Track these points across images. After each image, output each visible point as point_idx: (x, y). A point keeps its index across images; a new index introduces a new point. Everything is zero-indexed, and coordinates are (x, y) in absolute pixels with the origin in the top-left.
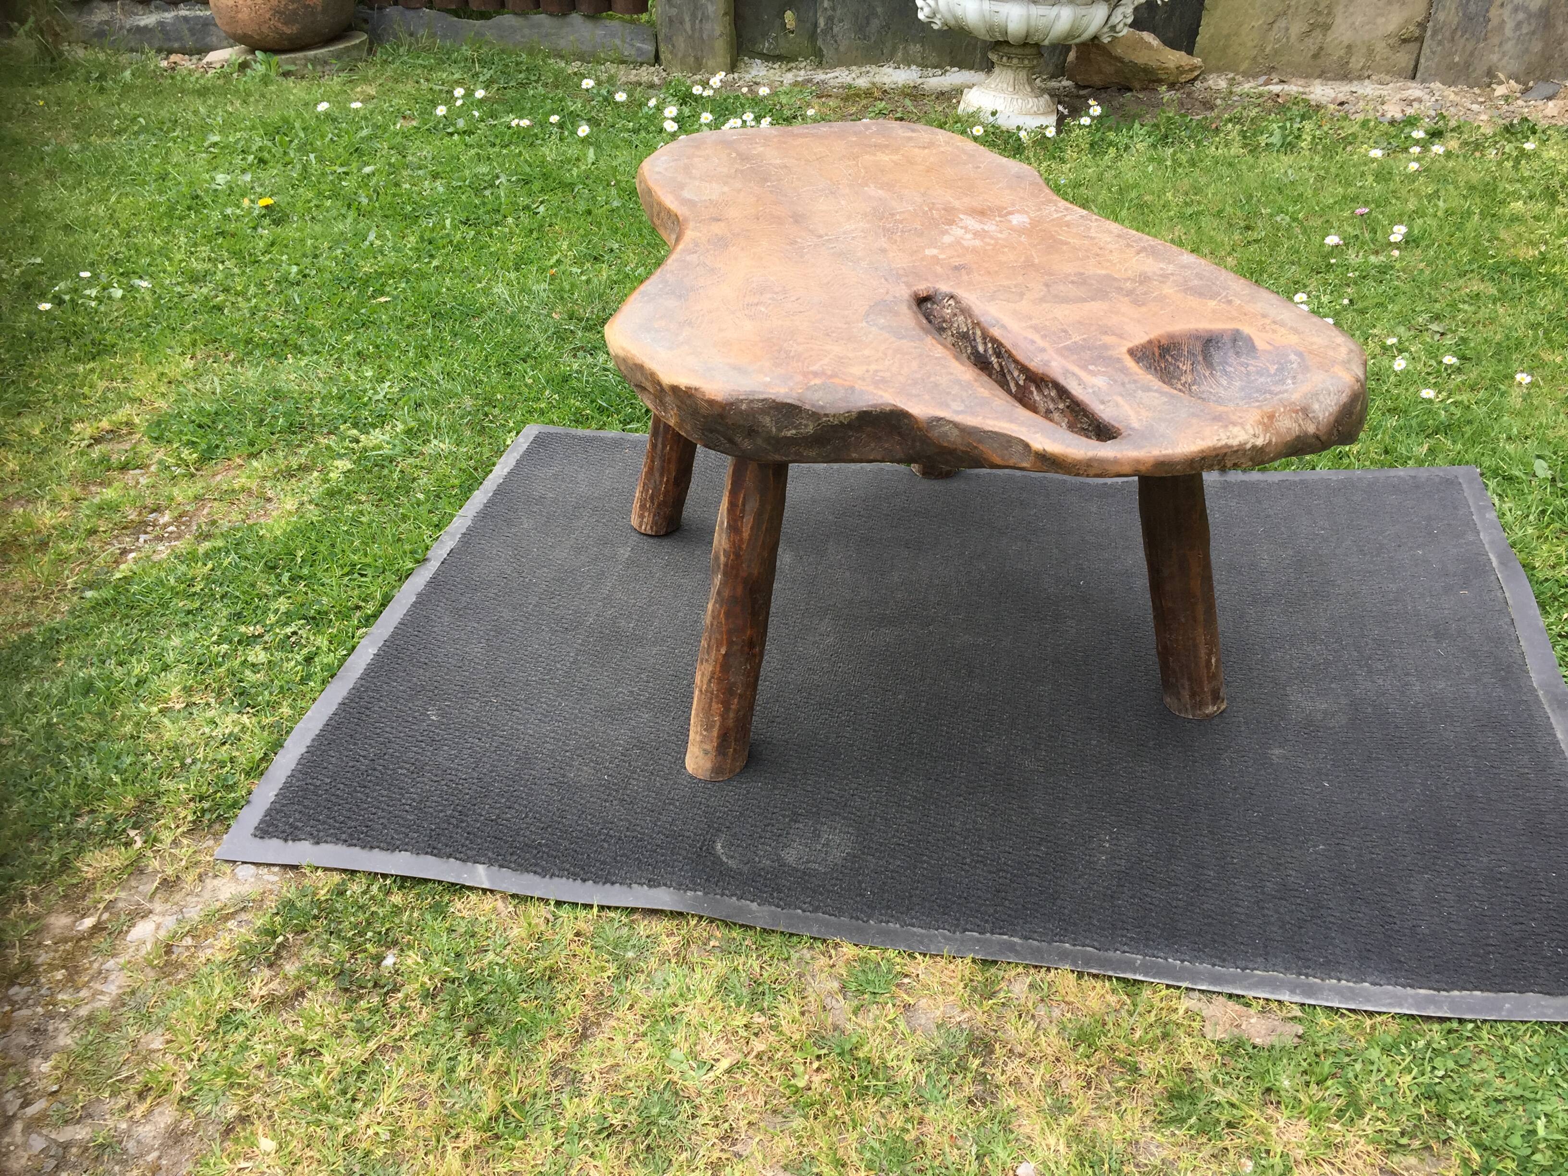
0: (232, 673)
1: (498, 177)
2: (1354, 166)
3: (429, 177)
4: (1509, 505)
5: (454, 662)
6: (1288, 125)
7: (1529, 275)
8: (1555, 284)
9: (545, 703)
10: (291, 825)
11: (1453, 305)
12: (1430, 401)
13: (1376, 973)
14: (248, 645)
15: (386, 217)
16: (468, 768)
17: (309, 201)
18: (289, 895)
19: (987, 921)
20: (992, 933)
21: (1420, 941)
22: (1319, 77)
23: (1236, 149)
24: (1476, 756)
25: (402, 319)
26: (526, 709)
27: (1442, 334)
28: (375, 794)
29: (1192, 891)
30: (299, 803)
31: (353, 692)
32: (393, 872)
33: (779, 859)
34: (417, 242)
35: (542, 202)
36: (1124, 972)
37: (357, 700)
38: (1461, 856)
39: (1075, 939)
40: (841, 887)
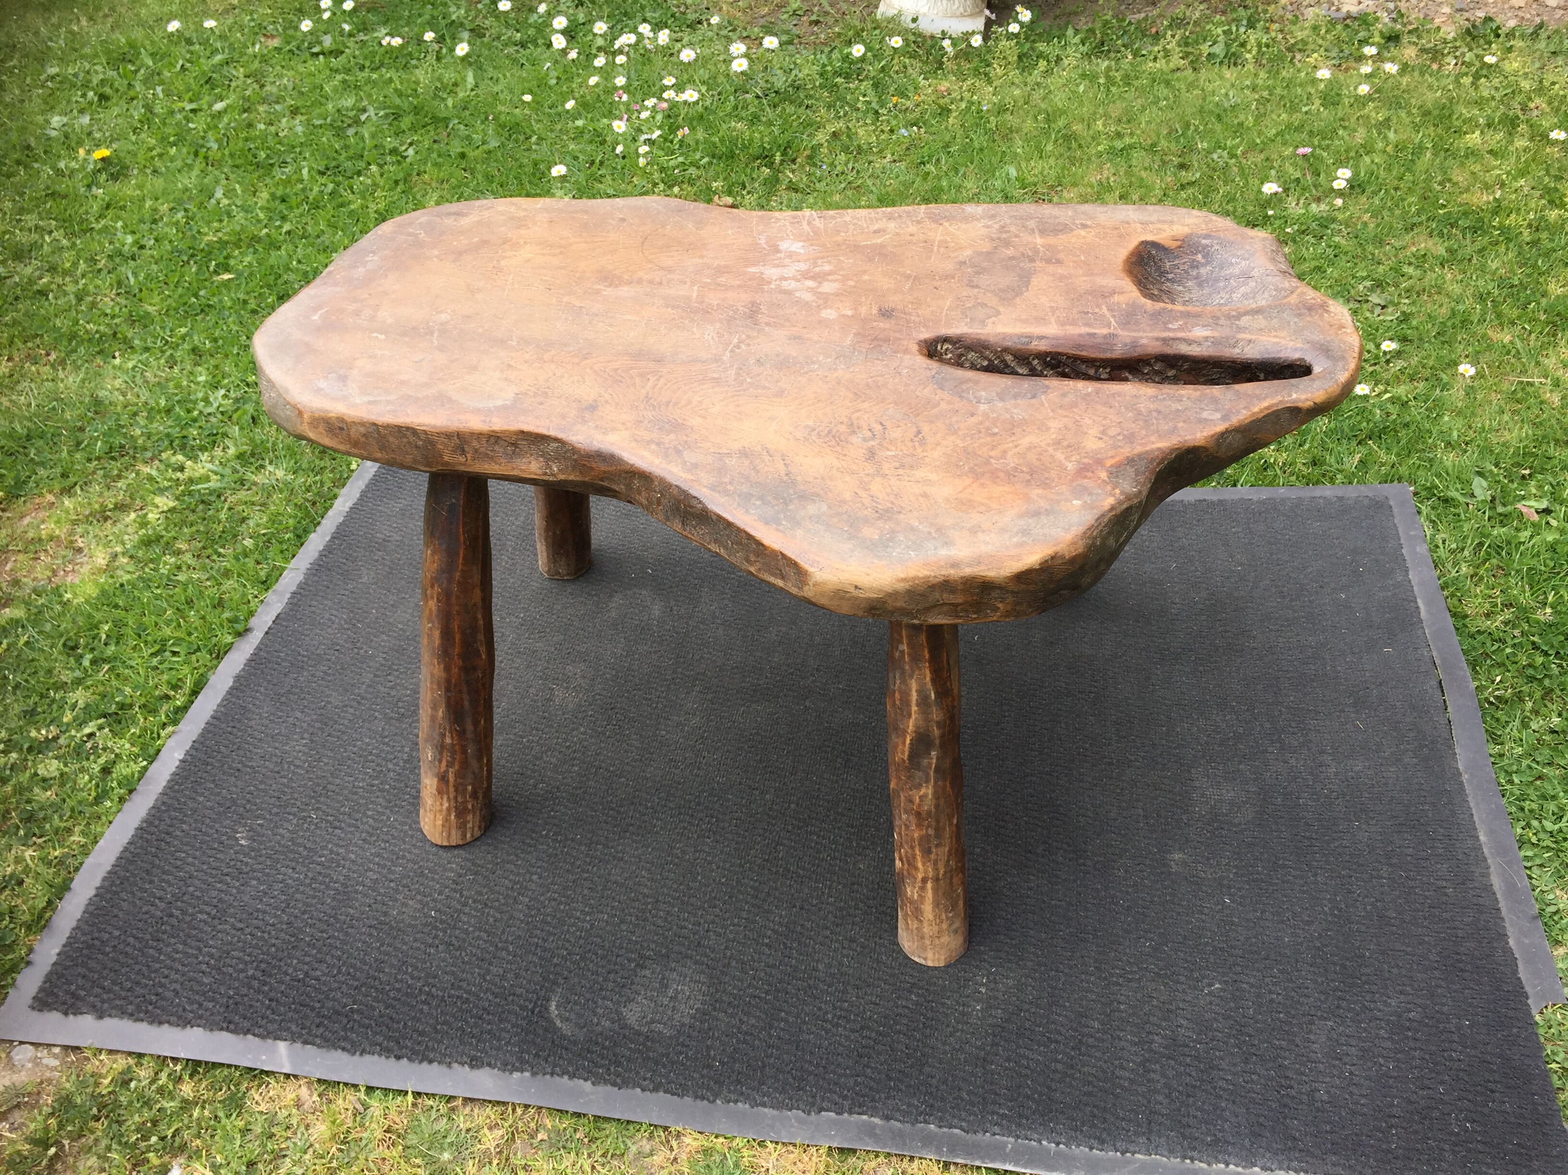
0: (20, 790)
1: (364, 110)
2: (1301, 85)
3: (288, 113)
4: (1443, 535)
5: (271, 766)
6: (1234, 29)
7: (1481, 228)
8: (1508, 240)
9: (371, 817)
10: (73, 995)
11: (1396, 270)
12: (1366, 397)
13: (1268, 1155)
14: (39, 752)
15: (237, 167)
16: (276, 908)
17: (151, 149)
18: (68, 1085)
19: (845, 1098)
20: (851, 1113)
21: (1318, 1110)
23: (1176, 61)
24: (1391, 865)
25: (245, 302)
26: (350, 825)
27: (1383, 307)
28: (170, 949)
29: (1073, 1049)
30: (84, 965)
31: (153, 812)
32: (182, 1055)
33: (620, 1019)
34: (268, 201)
35: (411, 144)
36: (993, 1160)
37: (157, 822)
38: (1368, 997)
39: (941, 1119)
40: (687, 1056)
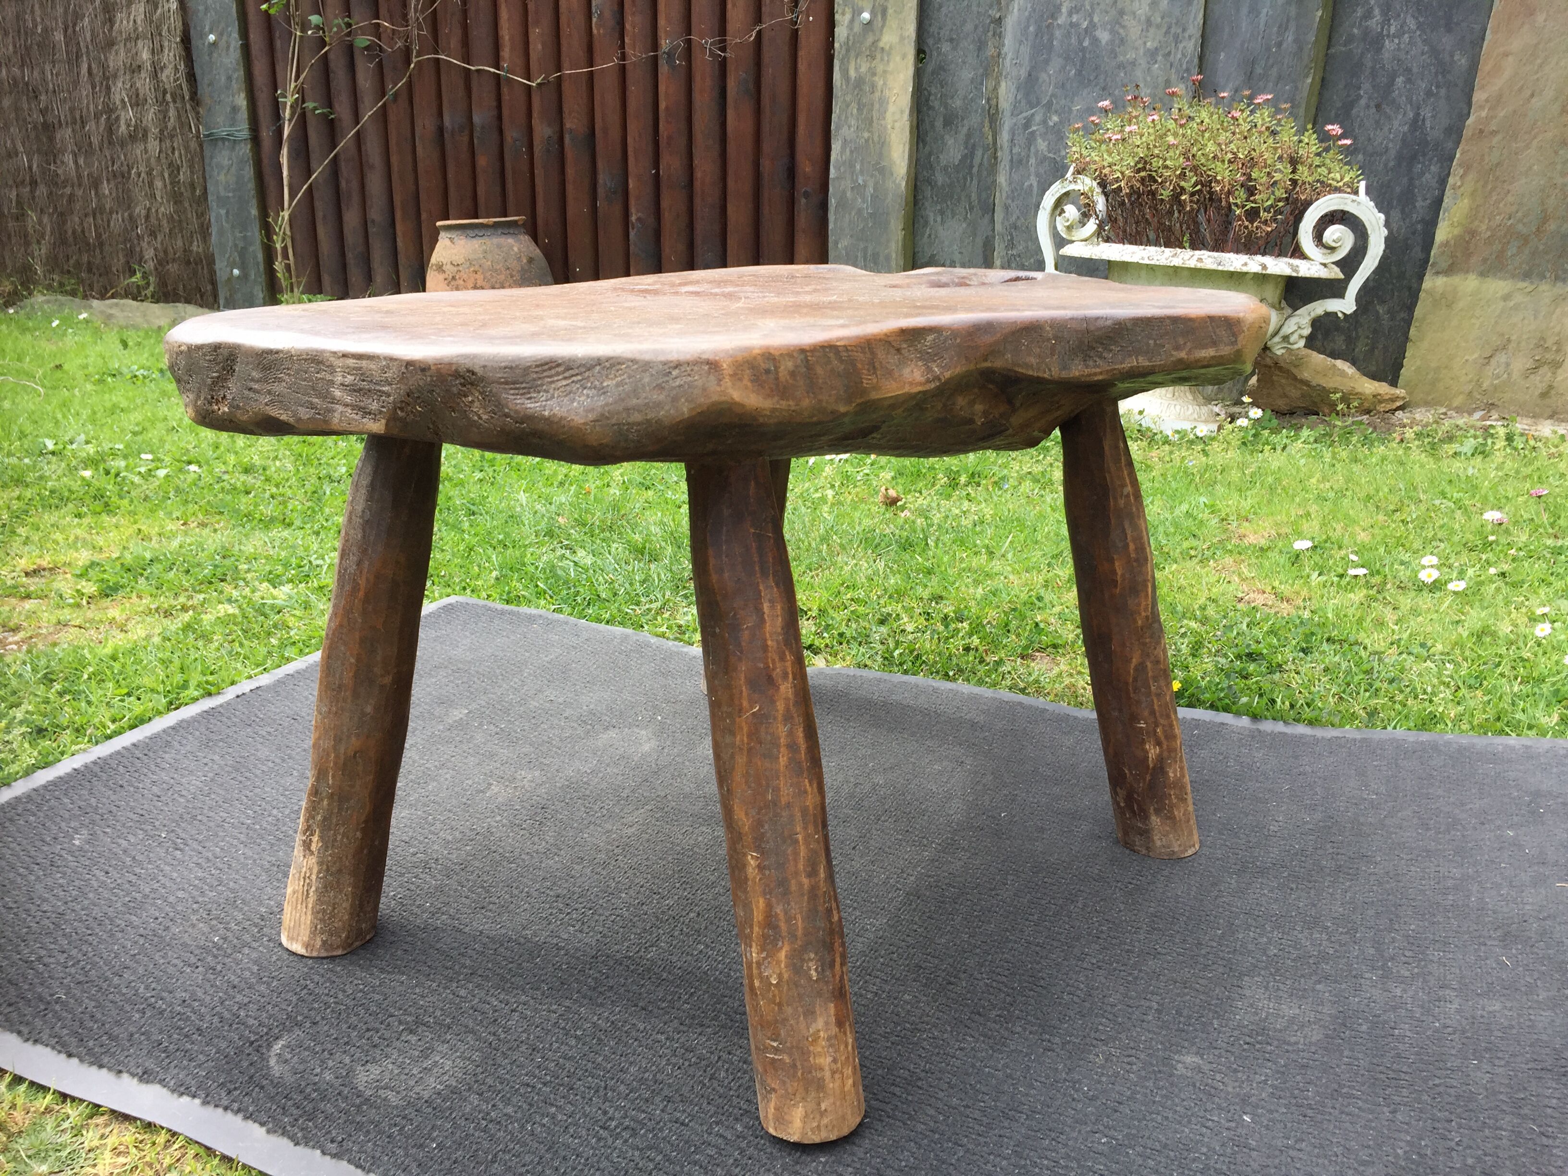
5: (156, 791)
6: (1489, 441)
9: (220, 847)
16: (61, 900)
22: (1551, 417)
33: (348, 1076)
40: (401, 1130)
